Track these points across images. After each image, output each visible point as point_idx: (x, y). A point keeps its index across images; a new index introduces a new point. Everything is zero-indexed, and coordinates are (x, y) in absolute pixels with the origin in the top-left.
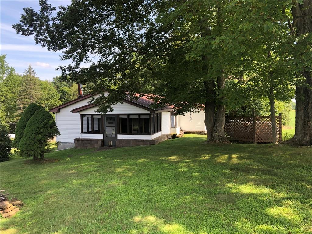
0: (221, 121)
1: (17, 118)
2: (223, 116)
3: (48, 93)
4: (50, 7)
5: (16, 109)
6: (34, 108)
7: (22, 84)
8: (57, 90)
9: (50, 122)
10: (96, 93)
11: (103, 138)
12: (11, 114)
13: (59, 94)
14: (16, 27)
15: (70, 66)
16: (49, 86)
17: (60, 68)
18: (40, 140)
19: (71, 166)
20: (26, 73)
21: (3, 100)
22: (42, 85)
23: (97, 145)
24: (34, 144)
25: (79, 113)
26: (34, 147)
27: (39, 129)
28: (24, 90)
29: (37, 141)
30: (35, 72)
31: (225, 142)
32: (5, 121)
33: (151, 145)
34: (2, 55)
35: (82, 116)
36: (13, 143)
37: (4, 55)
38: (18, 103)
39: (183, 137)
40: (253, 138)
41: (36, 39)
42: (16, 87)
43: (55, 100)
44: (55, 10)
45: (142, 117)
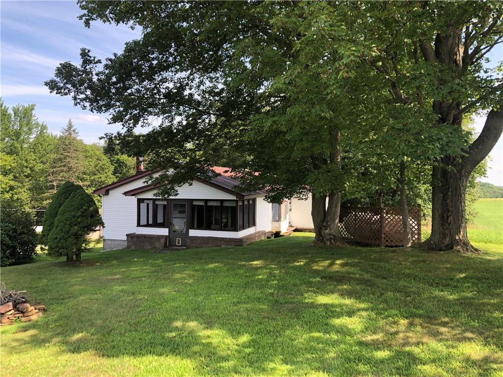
0: (334, 213)
1: (48, 201)
2: (336, 206)
3: (96, 163)
4: (94, 60)
5: (46, 188)
6: (70, 188)
7: (57, 150)
8: (109, 160)
9: (91, 209)
10: (159, 169)
11: (168, 235)
12: (38, 195)
13: (113, 165)
14: (49, 84)
15: (118, 133)
16: (98, 153)
17: (105, 136)
18: (76, 233)
19: (115, 270)
20: (63, 133)
21: (28, 174)
22: (87, 152)
23: (160, 245)
24: (68, 239)
25: (134, 197)
26: (68, 244)
27: (76, 218)
28: (60, 159)
29: (72, 235)
30: (76, 131)
31: (339, 243)
32: (30, 205)
33: (236, 246)
34: (29, 105)
35: (140, 201)
36: (39, 237)
37: (32, 105)
38: (50, 178)
39: (291, 235)
40: (379, 239)
41: (75, 98)
42: (48, 153)
43: (106, 175)
44: (101, 63)
45: (225, 204)
